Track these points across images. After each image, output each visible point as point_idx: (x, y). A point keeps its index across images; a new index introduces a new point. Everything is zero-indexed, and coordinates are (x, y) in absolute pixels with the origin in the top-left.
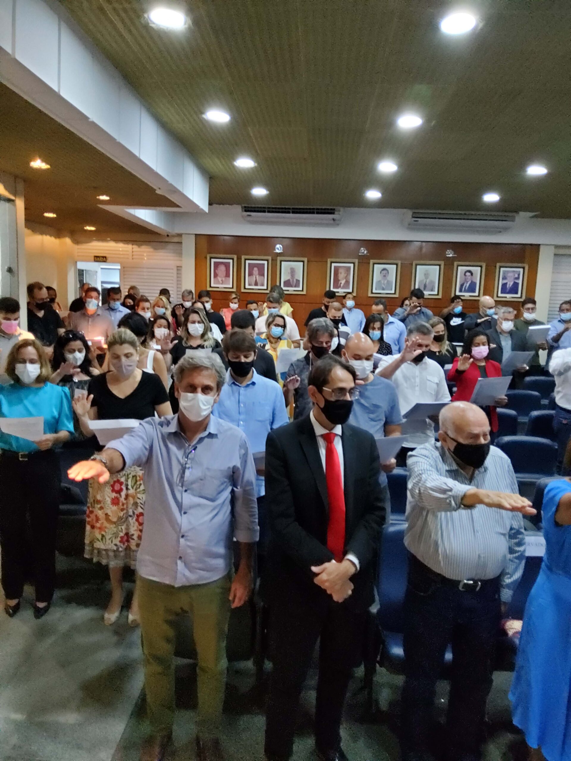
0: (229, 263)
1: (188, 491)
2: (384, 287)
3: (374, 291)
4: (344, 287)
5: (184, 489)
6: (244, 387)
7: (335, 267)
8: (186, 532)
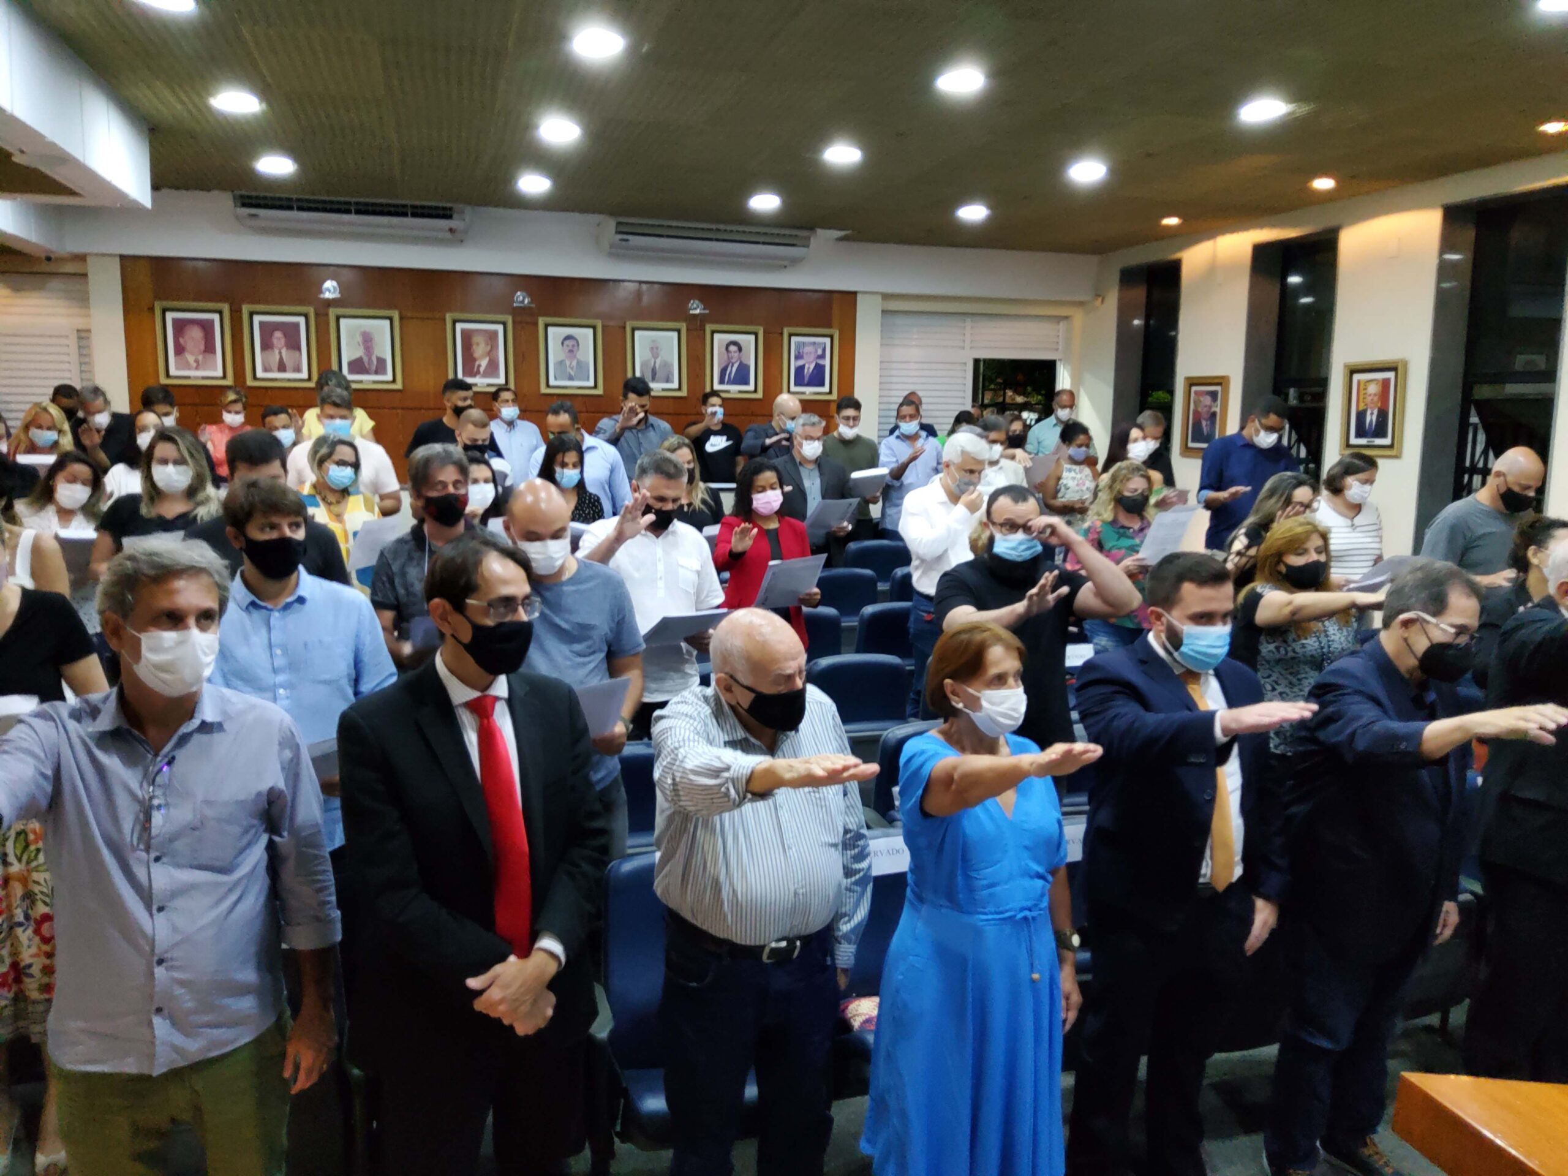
0: (212, 322)
1: (164, 859)
2: (572, 373)
3: (552, 382)
4: (486, 375)
5: (153, 855)
6: (279, 611)
7: (463, 332)
8: (166, 952)
